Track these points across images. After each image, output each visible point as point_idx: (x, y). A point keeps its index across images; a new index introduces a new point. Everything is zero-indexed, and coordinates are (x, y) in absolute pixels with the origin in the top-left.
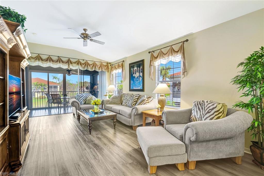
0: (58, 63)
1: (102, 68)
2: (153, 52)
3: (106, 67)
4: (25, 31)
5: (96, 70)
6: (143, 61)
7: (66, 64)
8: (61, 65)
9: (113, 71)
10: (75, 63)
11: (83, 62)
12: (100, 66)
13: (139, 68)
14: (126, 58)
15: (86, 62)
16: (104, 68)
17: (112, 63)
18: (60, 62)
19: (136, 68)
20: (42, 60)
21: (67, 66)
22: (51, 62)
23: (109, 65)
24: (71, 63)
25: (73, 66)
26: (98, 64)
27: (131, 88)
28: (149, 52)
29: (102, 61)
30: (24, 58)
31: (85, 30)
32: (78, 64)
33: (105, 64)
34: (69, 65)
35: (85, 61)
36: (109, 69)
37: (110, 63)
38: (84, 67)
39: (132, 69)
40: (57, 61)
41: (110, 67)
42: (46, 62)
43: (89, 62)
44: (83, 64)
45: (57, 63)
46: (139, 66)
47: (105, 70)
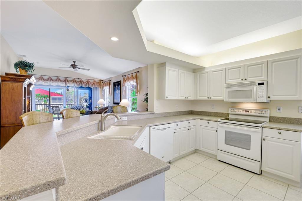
0: (57, 82)
1: (95, 85)
2: (125, 76)
3: (99, 84)
4: (33, 71)
5: (90, 87)
6: (120, 81)
7: (63, 82)
8: (59, 83)
9: (104, 87)
10: (71, 81)
11: (78, 80)
12: (93, 84)
13: (119, 86)
14: (111, 78)
15: (81, 80)
16: (97, 84)
17: (104, 80)
18: (58, 81)
19: (117, 87)
20: (44, 80)
21: (65, 84)
22: (51, 81)
23: (102, 82)
24: (68, 81)
25: (69, 84)
26: (92, 81)
27: (115, 102)
28: (123, 76)
29: (96, 79)
30: (33, 84)
31: (74, 62)
32: (74, 82)
33: (98, 81)
34: (66, 83)
35: (79, 80)
36: (101, 85)
37: (102, 81)
38: (79, 85)
39: (115, 87)
40: (56, 81)
41: (102, 84)
42: (47, 81)
43: (84, 80)
44: (79, 82)
45: (55, 82)
46: (118, 86)
47: (98, 86)
